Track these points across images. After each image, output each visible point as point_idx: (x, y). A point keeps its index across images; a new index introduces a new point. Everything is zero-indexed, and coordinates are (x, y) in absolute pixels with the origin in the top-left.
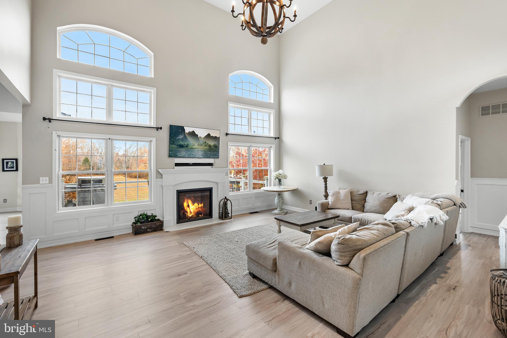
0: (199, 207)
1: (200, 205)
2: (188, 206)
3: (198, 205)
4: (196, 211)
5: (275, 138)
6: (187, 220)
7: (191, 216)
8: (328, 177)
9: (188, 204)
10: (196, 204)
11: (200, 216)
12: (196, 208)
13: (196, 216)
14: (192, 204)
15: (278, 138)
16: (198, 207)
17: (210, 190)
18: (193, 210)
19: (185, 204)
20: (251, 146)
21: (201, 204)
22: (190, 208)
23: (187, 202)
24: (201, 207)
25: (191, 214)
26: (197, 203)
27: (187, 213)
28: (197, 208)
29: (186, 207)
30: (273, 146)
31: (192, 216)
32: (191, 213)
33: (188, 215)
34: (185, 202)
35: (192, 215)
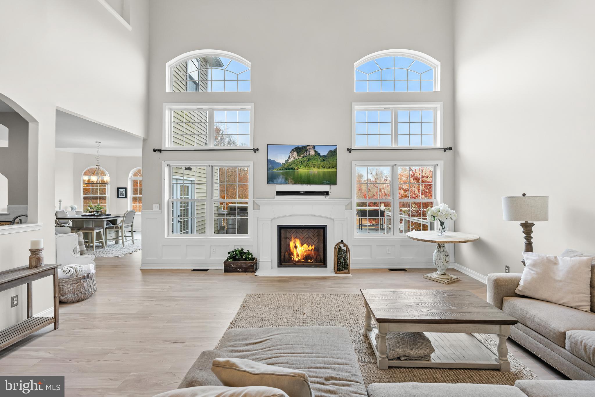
0: (308, 250)
1: (310, 248)
2: (296, 247)
3: (307, 246)
4: (305, 254)
5: (445, 150)
6: (293, 265)
7: (297, 260)
8: (534, 223)
9: (296, 245)
10: (305, 245)
11: (309, 261)
12: (304, 250)
13: (304, 261)
14: (301, 245)
15: (450, 149)
16: (307, 250)
17: (324, 228)
18: (301, 253)
19: (292, 244)
20: (395, 165)
21: (312, 246)
22: (298, 249)
23: (294, 242)
24: (311, 250)
25: (298, 257)
27: (293, 255)
28: (307, 251)
29: (293, 249)
30: (441, 163)
31: (299, 260)
32: (298, 255)
33: (293, 258)
34: (291, 241)
35: (299, 258)
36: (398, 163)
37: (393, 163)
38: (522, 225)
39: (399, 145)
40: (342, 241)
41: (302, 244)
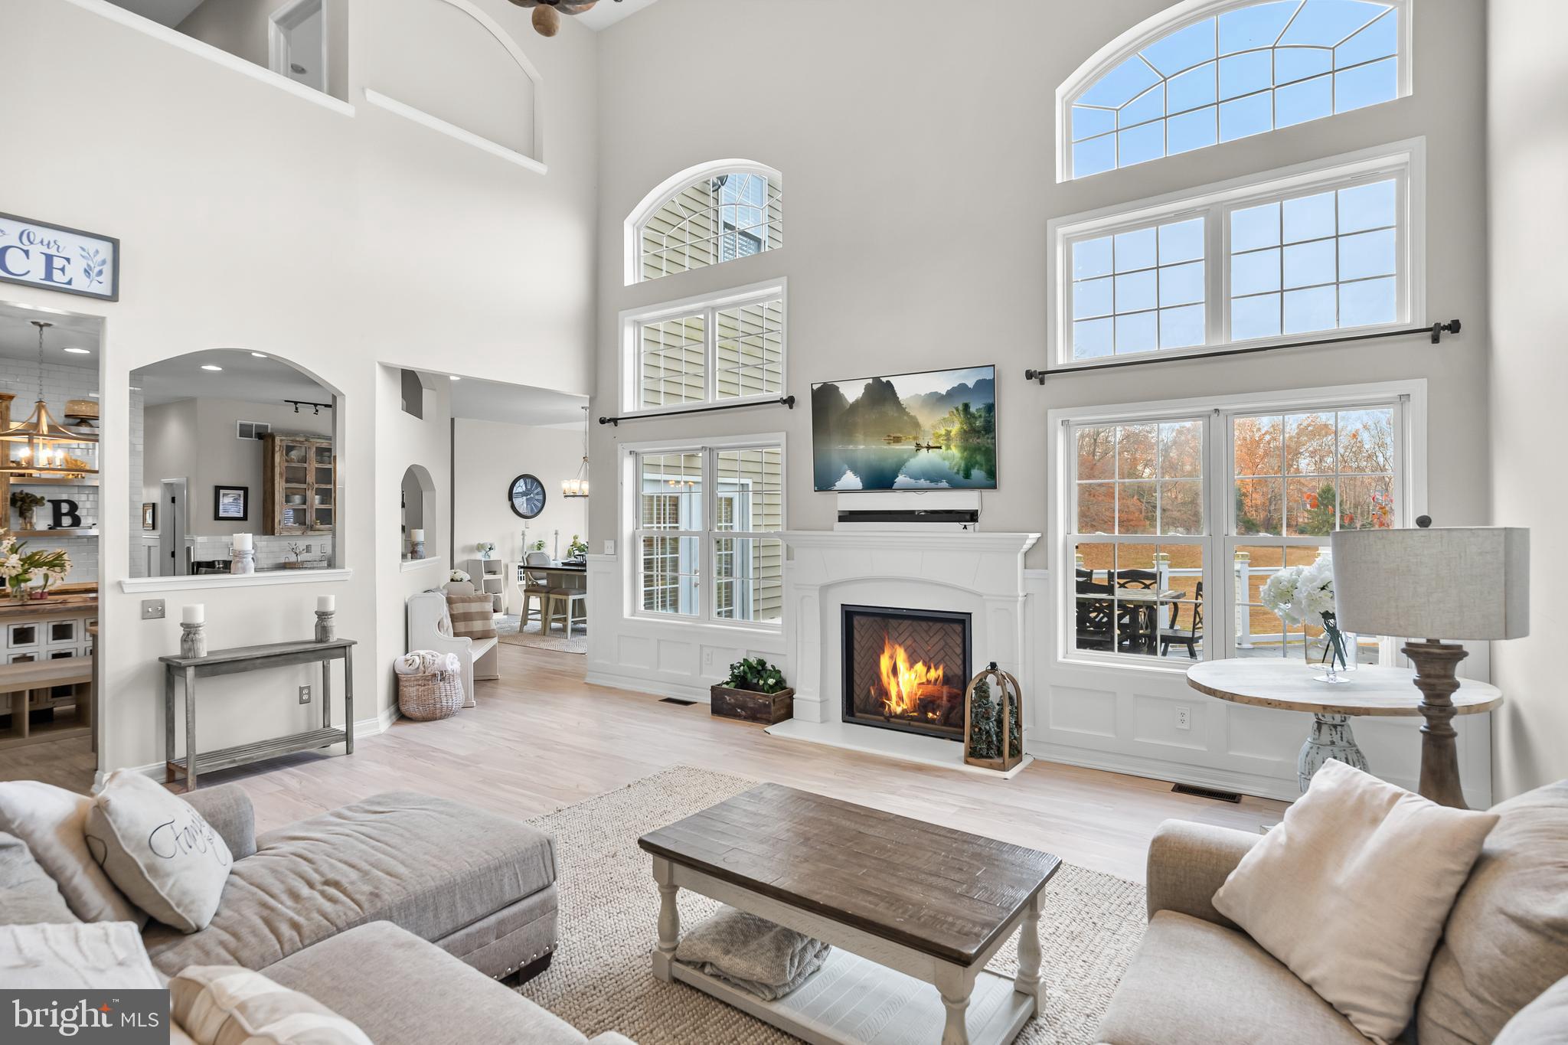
0: (928, 680)
1: (933, 674)
2: (895, 671)
3: (925, 670)
4: (919, 693)
5: (1435, 333)
6: (882, 721)
7: (899, 710)
9: (895, 663)
10: (920, 667)
11: (930, 715)
12: (917, 681)
13: (915, 714)
14: (908, 664)
15: (1455, 327)
16: (924, 680)
17: (966, 623)
18: (908, 690)
19: (885, 663)
20: (1222, 411)
21: (936, 669)
22: (900, 678)
23: (892, 657)
24: (936, 680)
25: (901, 703)
26: (925, 664)
27: (888, 697)
28: (923, 684)
29: (888, 677)
31: (904, 711)
32: (900, 698)
33: (888, 705)
34: (884, 652)
35: (905, 707)
36: (1227, 404)
37: (1206, 405)
38: (1411, 651)
39: (1238, 337)
40: (993, 665)
41: (912, 664)
